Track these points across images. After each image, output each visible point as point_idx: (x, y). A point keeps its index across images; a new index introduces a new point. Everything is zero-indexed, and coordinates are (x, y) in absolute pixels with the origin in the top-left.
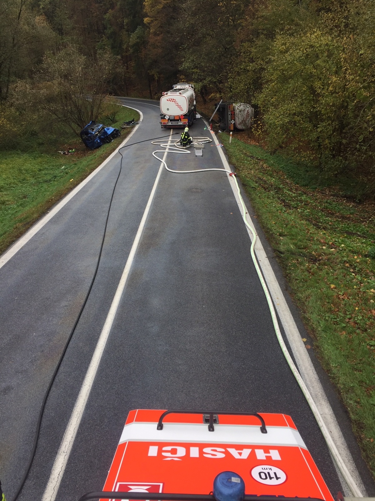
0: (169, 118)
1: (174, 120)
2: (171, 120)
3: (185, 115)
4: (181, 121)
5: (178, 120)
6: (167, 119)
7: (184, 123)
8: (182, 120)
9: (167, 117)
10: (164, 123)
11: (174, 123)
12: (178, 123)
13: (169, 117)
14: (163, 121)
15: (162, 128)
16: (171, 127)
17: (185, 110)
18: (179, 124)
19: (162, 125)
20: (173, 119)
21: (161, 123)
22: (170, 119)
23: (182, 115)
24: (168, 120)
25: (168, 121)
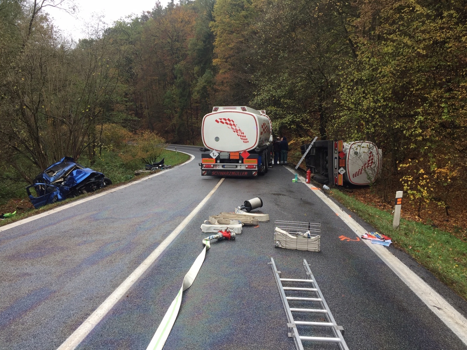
0: (219, 156)
1: (229, 161)
2: (222, 161)
3: (252, 152)
4: (242, 162)
5: (237, 161)
6: (214, 158)
7: (250, 167)
8: (245, 160)
9: (214, 155)
10: (208, 166)
11: (229, 167)
12: (237, 167)
13: (217, 155)
14: (206, 162)
15: (203, 175)
16: (222, 174)
17: (252, 142)
18: (239, 168)
19: (203, 170)
20: (227, 157)
21: (202, 165)
22: (221, 157)
23: (245, 151)
24: (216, 159)
25: (216, 162)
